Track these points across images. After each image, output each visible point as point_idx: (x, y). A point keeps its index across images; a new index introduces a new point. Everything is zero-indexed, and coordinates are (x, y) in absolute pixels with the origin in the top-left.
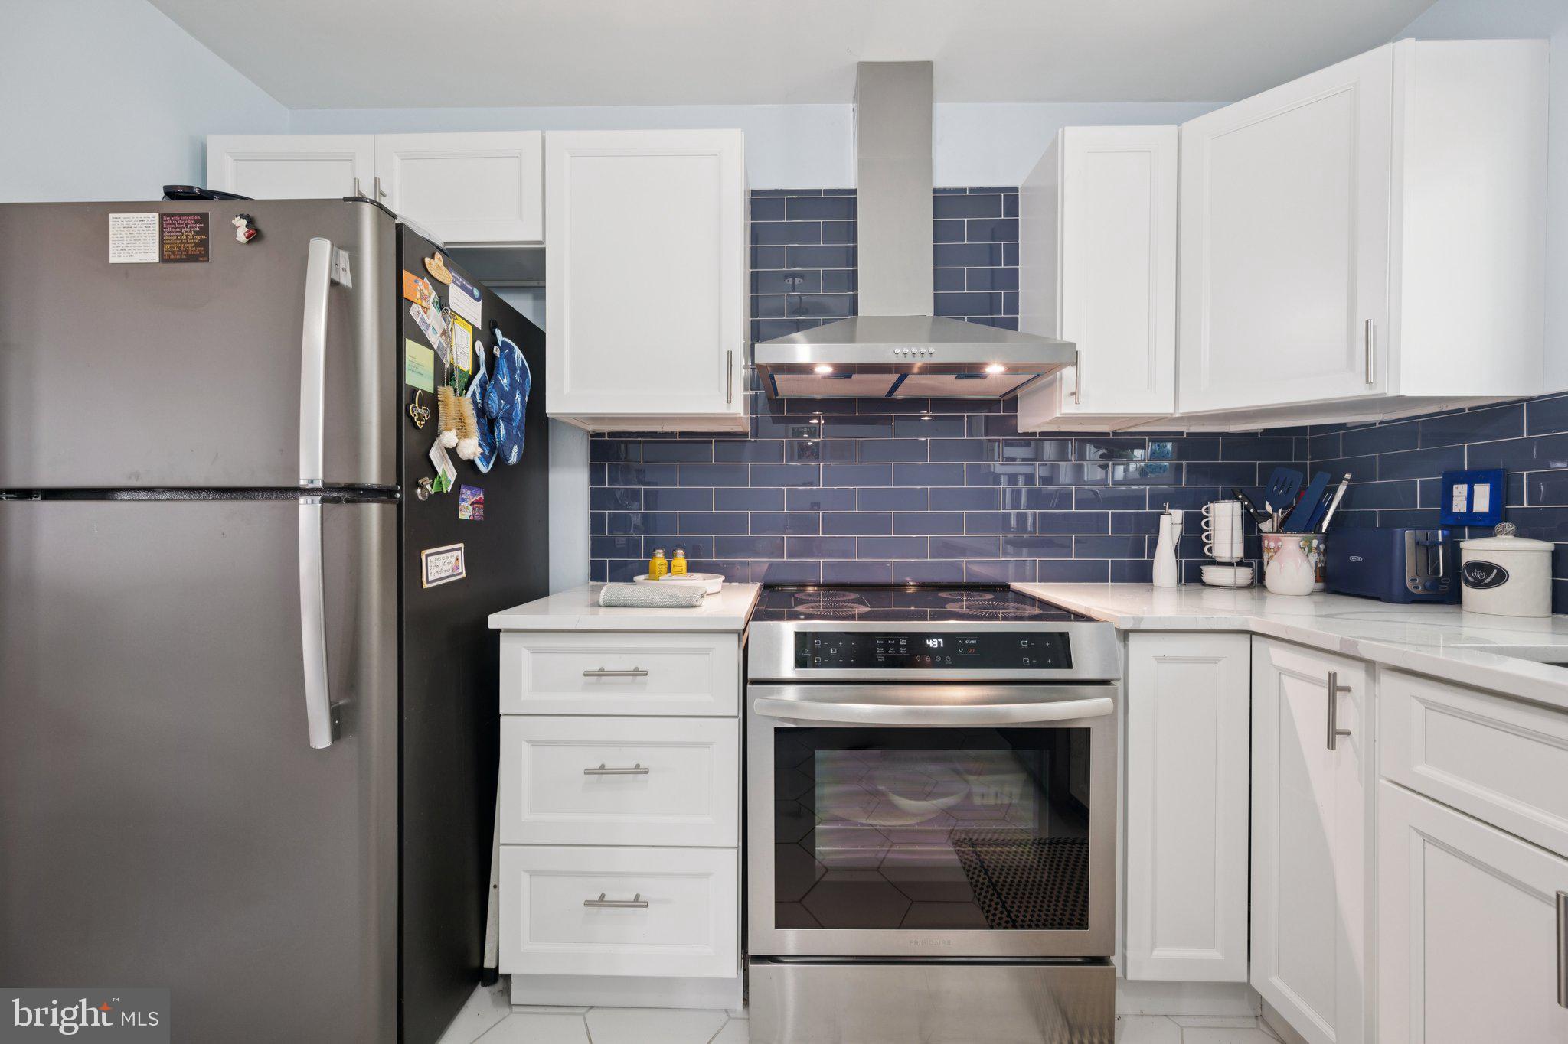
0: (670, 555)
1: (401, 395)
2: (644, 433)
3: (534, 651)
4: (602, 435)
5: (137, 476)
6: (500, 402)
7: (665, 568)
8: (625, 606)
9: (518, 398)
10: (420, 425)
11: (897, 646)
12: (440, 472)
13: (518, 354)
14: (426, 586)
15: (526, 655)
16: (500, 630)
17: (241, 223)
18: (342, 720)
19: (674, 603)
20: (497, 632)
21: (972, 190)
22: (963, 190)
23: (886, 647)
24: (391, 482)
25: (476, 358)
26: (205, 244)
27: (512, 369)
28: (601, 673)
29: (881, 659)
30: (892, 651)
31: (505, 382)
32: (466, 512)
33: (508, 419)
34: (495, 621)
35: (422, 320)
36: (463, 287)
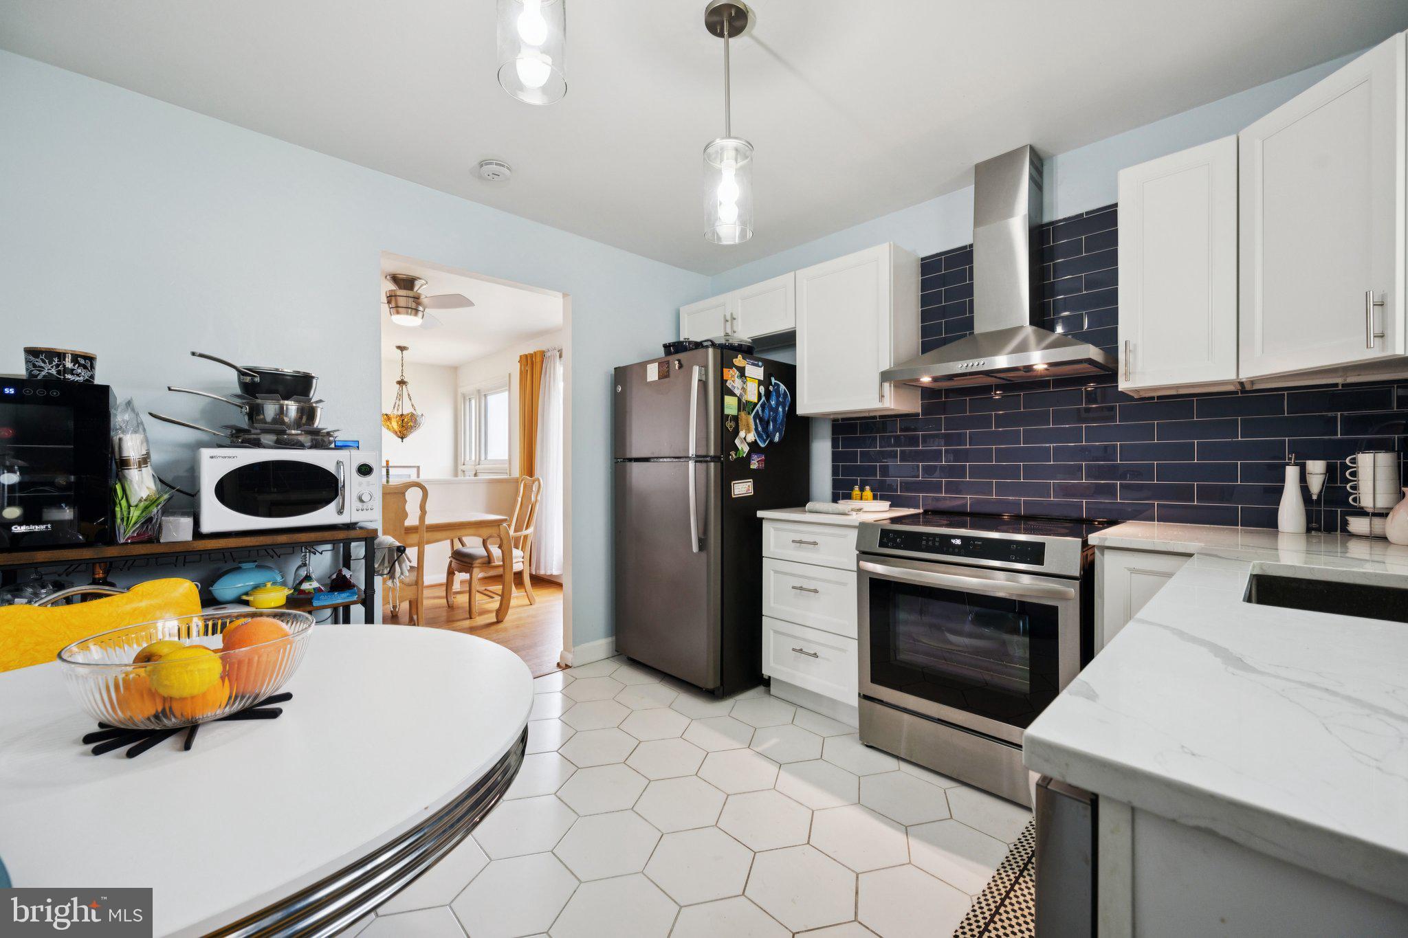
0: (862, 490)
1: (722, 417)
2: (860, 417)
3: (776, 529)
4: (838, 420)
5: (653, 453)
6: (769, 413)
7: (859, 497)
8: (817, 512)
9: (780, 409)
10: (730, 430)
11: (934, 541)
12: (740, 448)
13: (782, 387)
14: (733, 496)
15: (772, 530)
16: (763, 518)
17: (677, 362)
18: (703, 544)
19: (838, 512)
20: (761, 519)
21: (1087, 213)
22: (1082, 215)
23: (927, 541)
24: (719, 454)
25: (760, 394)
26: (668, 371)
27: (778, 396)
28: (800, 542)
29: (923, 547)
30: (930, 543)
31: (773, 403)
32: (754, 465)
33: (775, 421)
34: (760, 514)
35: (732, 386)
36: (753, 364)
